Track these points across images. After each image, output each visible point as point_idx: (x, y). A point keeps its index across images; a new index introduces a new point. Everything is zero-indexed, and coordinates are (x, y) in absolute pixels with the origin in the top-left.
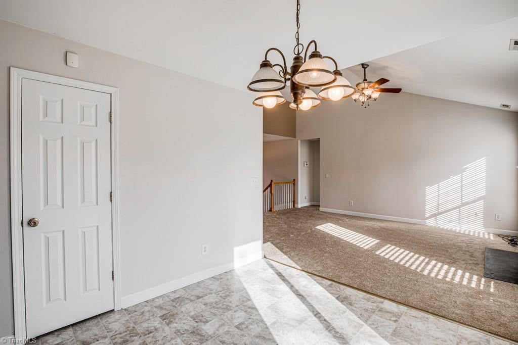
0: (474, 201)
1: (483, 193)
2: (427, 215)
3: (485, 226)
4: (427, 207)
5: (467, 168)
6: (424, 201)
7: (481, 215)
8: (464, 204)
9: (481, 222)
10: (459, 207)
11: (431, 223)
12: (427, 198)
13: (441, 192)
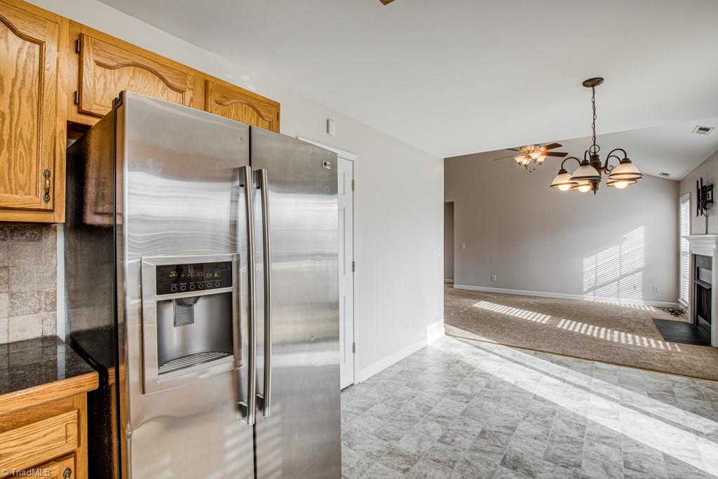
0: (633, 273)
1: (641, 264)
2: (585, 289)
3: (644, 299)
4: (585, 280)
5: (625, 238)
6: (582, 273)
7: (639, 288)
8: (622, 277)
9: (640, 294)
10: (617, 280)
11: (589, 298)
12: (585, 270)
13: (599, 264)
